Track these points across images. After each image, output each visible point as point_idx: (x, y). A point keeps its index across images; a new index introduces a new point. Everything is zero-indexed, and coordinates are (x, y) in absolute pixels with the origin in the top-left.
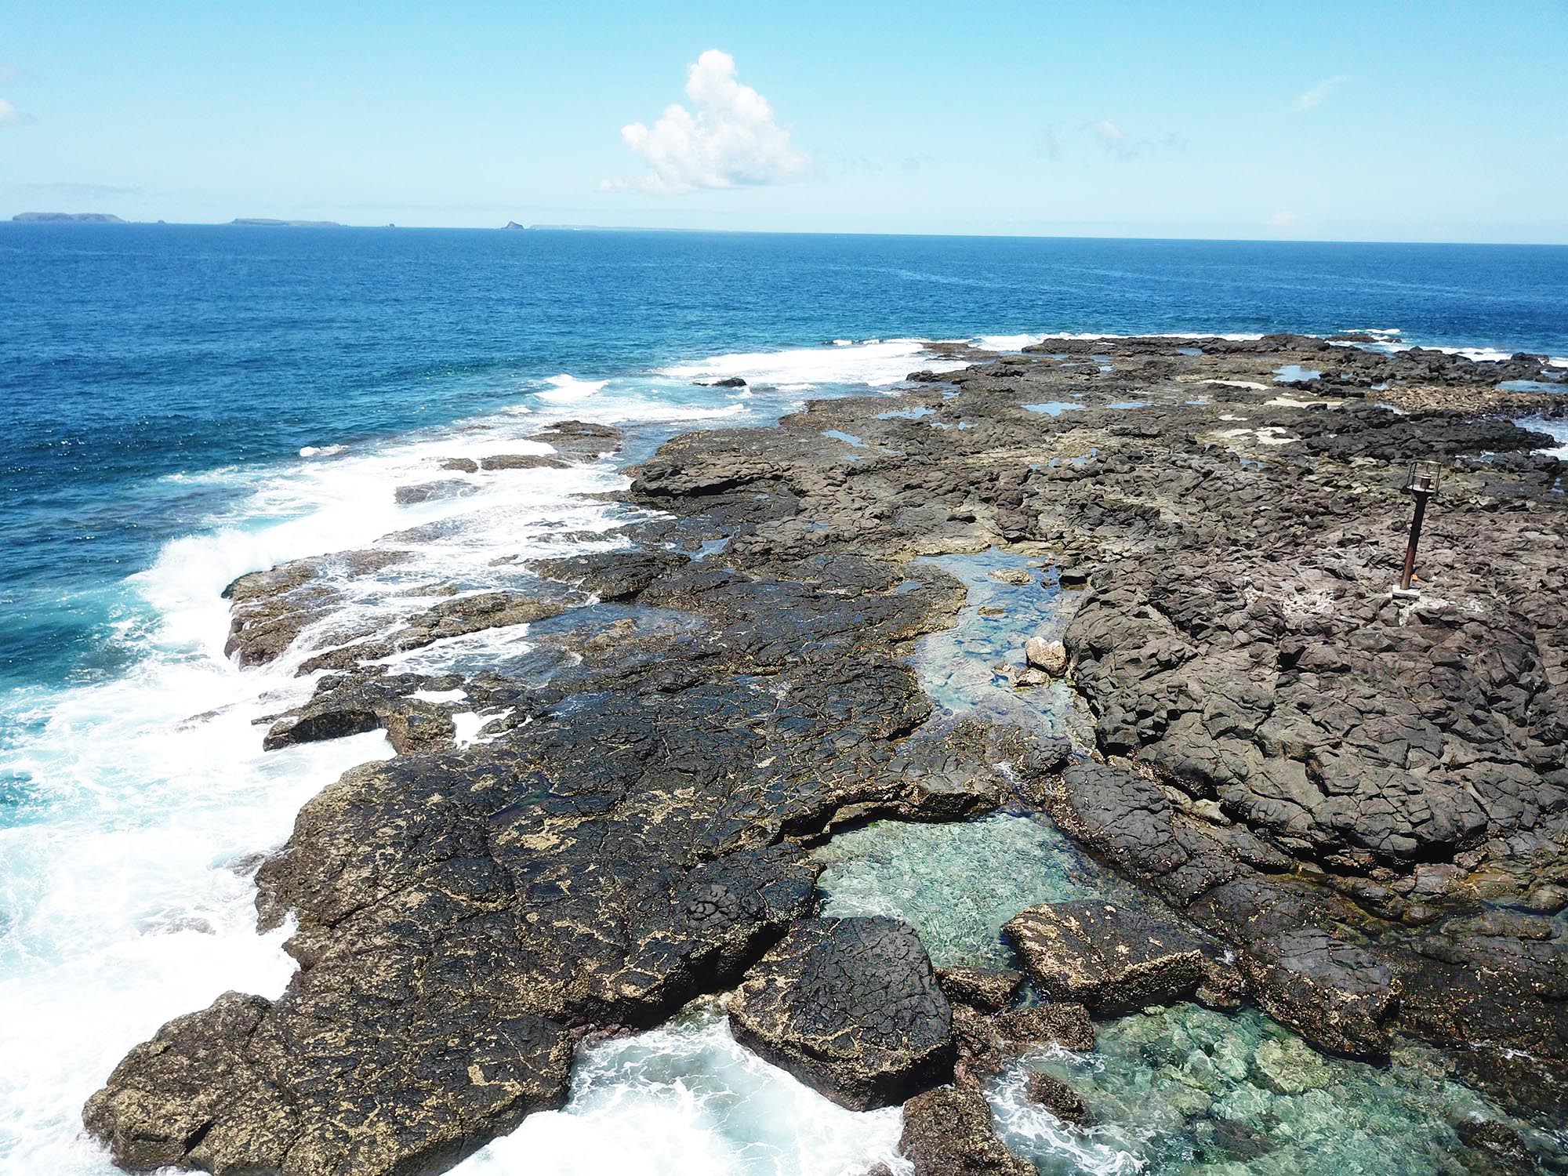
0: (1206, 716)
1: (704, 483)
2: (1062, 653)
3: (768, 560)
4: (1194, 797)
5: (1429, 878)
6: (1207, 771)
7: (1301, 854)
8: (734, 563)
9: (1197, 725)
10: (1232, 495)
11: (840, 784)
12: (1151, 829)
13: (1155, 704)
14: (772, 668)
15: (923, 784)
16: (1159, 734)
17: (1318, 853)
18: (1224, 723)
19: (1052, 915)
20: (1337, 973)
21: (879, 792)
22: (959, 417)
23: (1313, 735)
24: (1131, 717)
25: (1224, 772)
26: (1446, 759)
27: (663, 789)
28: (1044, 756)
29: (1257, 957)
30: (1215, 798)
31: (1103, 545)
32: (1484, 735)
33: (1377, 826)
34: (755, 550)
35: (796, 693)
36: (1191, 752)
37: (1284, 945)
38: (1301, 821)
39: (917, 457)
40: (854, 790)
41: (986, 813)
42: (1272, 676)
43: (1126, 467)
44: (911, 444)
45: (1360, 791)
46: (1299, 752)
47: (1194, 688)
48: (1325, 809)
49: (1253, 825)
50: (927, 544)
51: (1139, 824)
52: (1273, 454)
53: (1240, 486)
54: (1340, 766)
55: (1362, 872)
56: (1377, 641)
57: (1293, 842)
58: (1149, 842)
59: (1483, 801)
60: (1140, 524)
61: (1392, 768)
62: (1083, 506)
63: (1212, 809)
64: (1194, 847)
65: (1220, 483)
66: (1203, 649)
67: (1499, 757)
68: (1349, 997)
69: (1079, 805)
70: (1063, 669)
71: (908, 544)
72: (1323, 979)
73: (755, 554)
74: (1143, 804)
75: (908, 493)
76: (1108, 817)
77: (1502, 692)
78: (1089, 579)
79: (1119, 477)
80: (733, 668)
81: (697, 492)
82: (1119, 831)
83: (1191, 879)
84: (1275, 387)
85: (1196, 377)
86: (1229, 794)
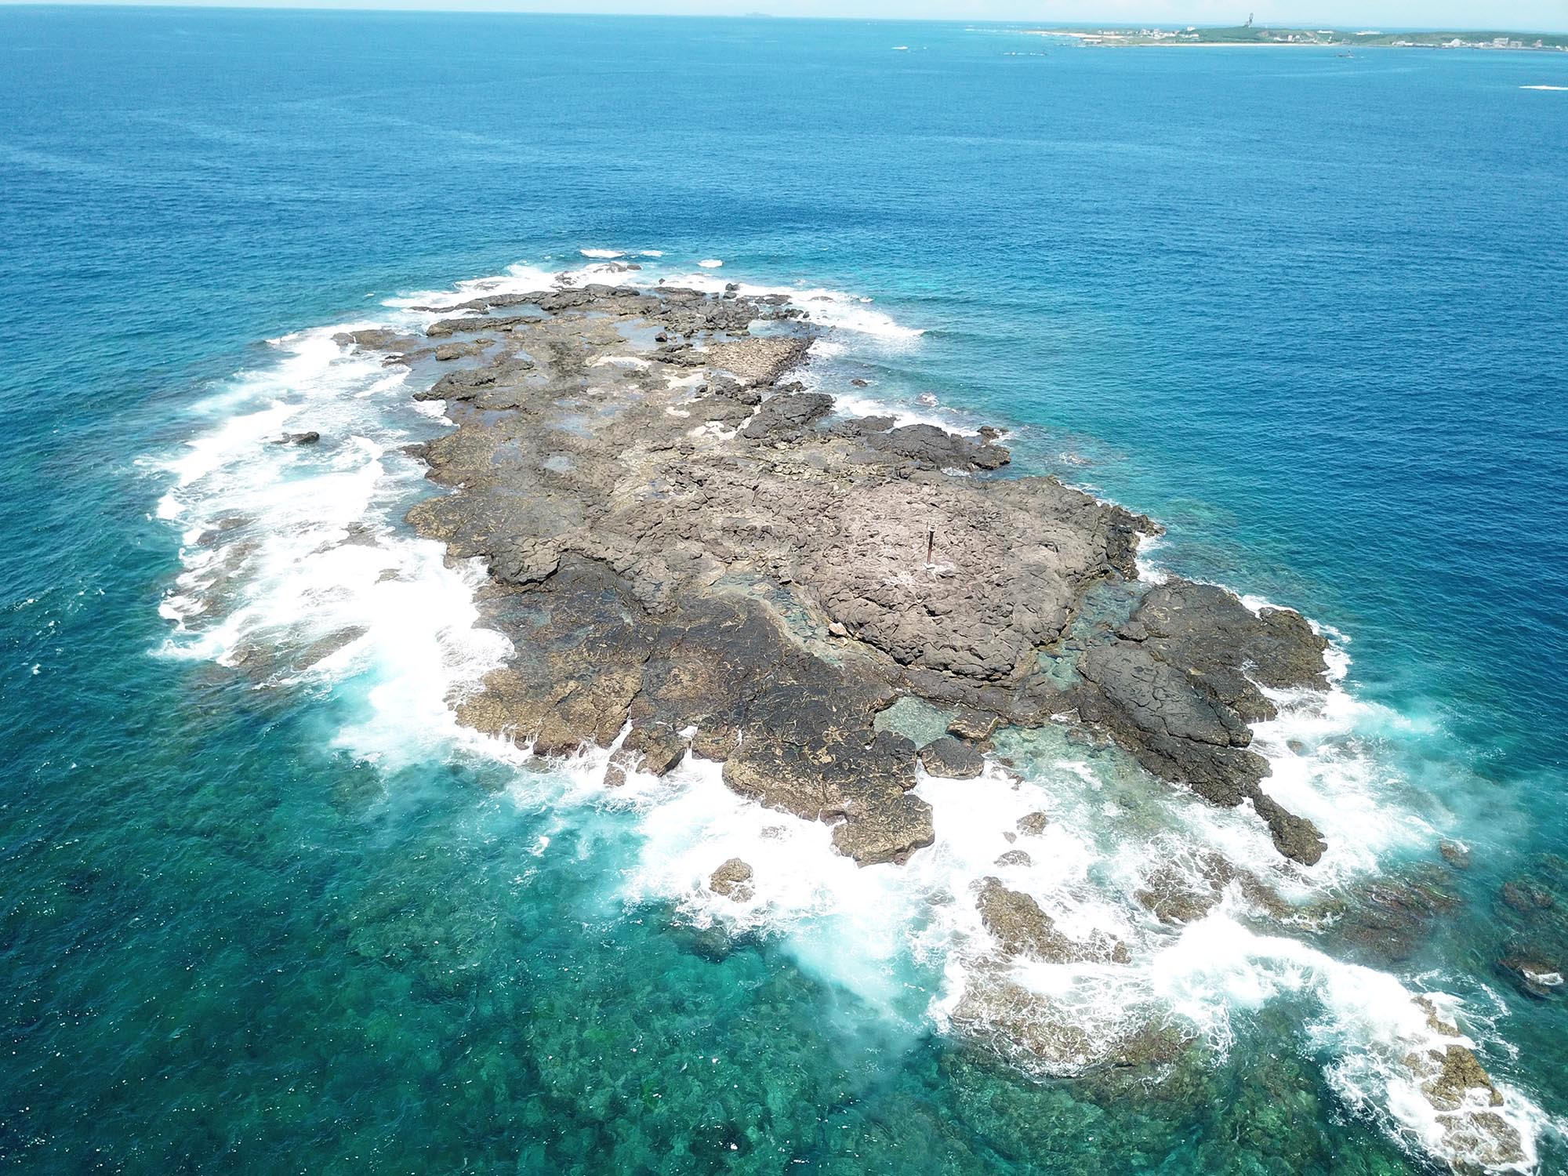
2: (844, 627)
4: (943, 671)
6: (942, 661)
7: (984, 679)
17: (988, 678)
25: (947, 661)
30: (949, 670)
33: (997, 664)
34: (661, 611)
36: (934, 657)
38: (980, 670)
45: (987, 655)
46: (965, 647)
48: (986, 664)
49: (966, 675)
55: (1000, 679)
57: (980, 677)
62: (736, 532)
63: (950, 673)
72: (1024, 712)
73: (663, 613)
74: (942, 680)
78: (793, 581)
81: (548, 576)
84: (650, 363)
85: (593, 358)
86: (955, 667)
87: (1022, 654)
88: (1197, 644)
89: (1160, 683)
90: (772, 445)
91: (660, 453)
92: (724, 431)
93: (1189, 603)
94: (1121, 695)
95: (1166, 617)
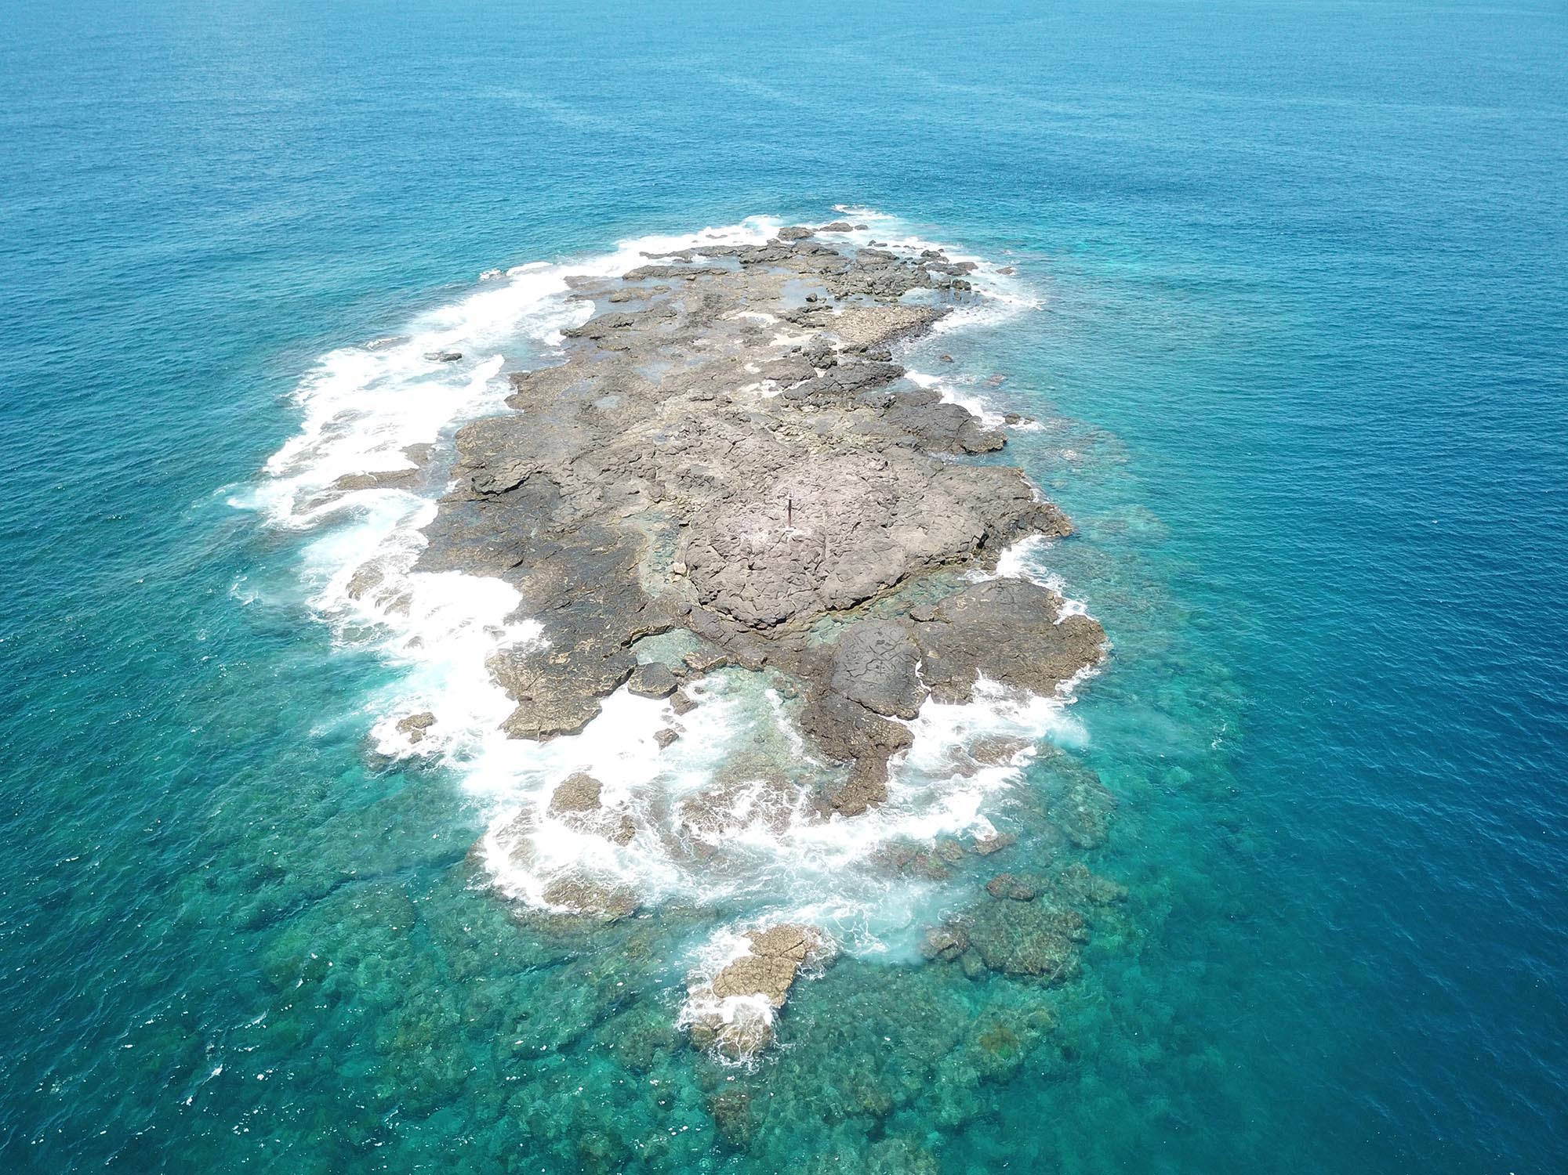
1: (509, 485)
2: (685, 567)
3: (565, 534)
4: (726, 615)
5: (781, 627)
6: (728, 607)
7: (752, 627)
8: (551, 537)
9: (726, 593)
10: (744, 458)
11: (631, 629)
12: (714, 627)
13: (714, 589)
14: (592, 591)
15: (654, 625)
17: (755, 626)
18: (732, 592)
19: (693, 653)
20: (755, 653)
21: (643, 630)
22: (608, 393)
23: (754, 594)
24: (708, 592)
25: (733, 607)
26: (788, 593)
27: (584, 640)
28: (685, 610)
29: (739, 654)
30: (731, 614)
31: (693, 501)
32: (800, 583)
33: (769, 616)
34: (558, 531)
36: (724, 602)
37: (745, 650)
38: (751, 618)
39: (599, 441)
40: (636, 631)
41: (672, 629)
42: (747, 571)
44: (593, 429)
45: (765, 607)
46: (751, 599)
47: (724, 581)
48: (756, 614)
49: (740, 621)
50: (623, 512)
51: (711, 626)
53: (747, 453)
54: (760, 601)
55: (765, 629)
56: (778, 553)
57: (750, 624)
59: (795, 604)
60: (707, 485)
61: (773, 599)
62: (682, 477)
63: (730, 617)
64: (726, 629)
65: (739, 450)
66: (727, 564)
68: (757, 658)
69: (696, 622)
70: (686, 574)
71: (617, 512)
72: (752, 655)
74: (712, 619)
75: (605, 474)
76: (704, 625)
77: (810, 565)
78: (690, 524)
81: (507, 490)
82: (707, 628)
84: (779, 320)
85: (734, 312)
86: (734, 613)
87: (804, 614)
88: (963, 632)
90: (799, 407)
91: (698, 403)
92: (770, 390)
94: (842, 658)
95: (966, 606)
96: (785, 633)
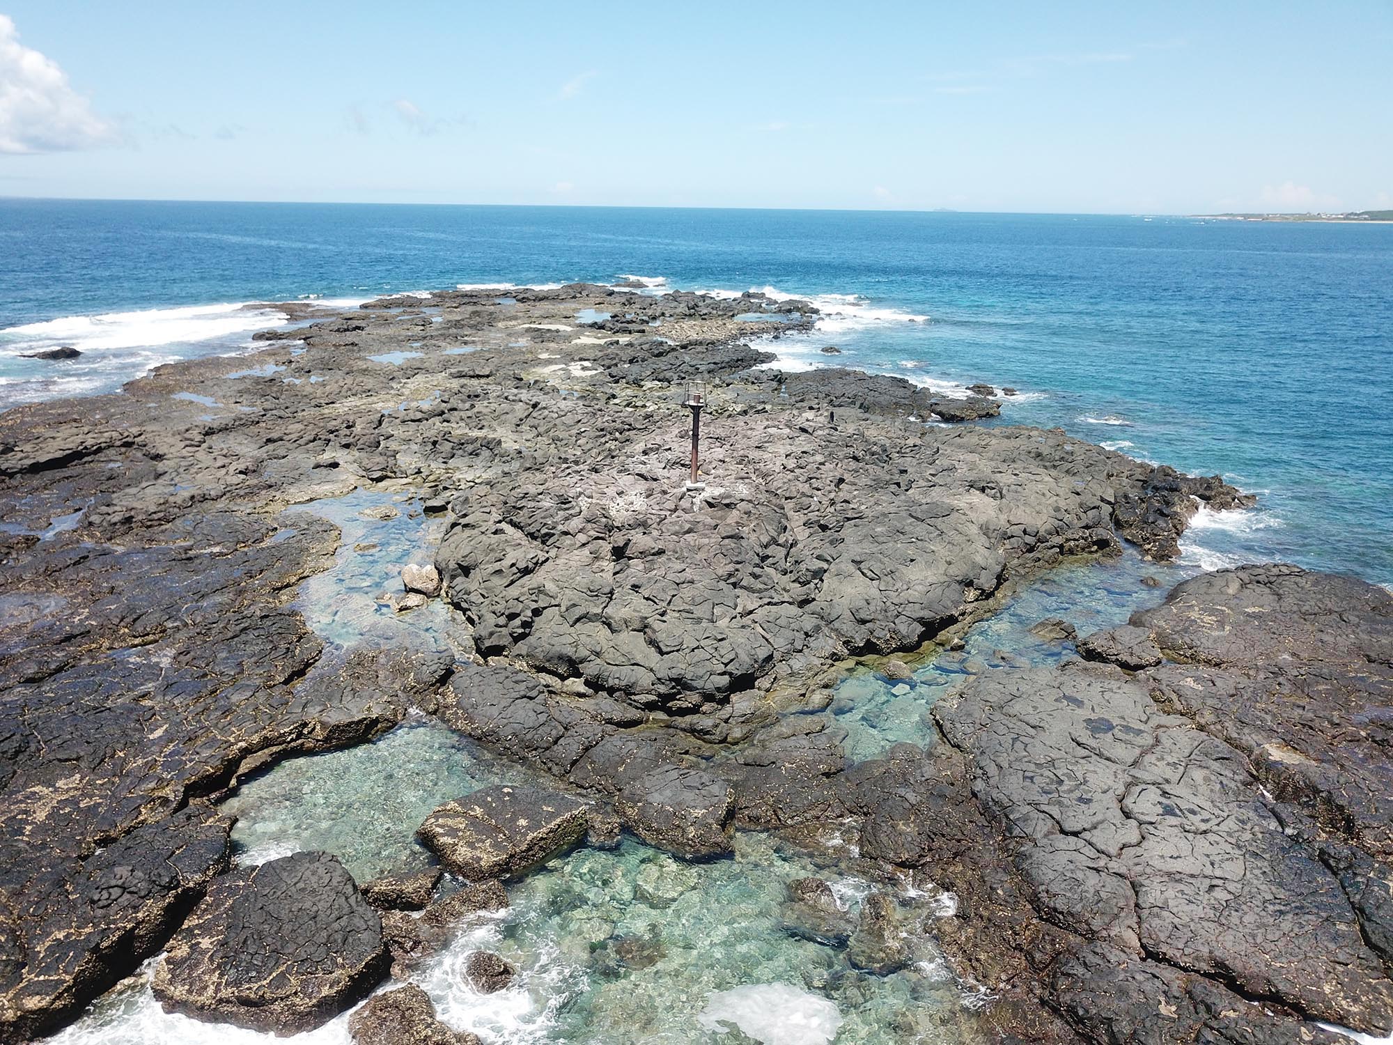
0: (563, 608)
1: (43, 458)
2: (435, 576)
3: (131, 528)
4: (563, 678)
5: (741, 703)
6: (570, 654)
7: (650, 706)
8: (92, 536)
9: (557, 617)
10: (557, 422)
11: (239, 737)
12: (532, 714)
13: (521, 606)
14: (151, 637)
15: (325, 719)
16: (527, 631)
17: (662, 703)
18: (578, 612)
19: (459, 809)
20: (689, 796)
21: (281, 735)
22: (309, 372)
23: (646, 609)
24: (502, 620)
25: (583, 652)
26: (739, 609)
27: (44, 783)
28: (432, 670)
29: (629, 799)
30: (579, 675)
31: (457, 475)
32: (762, 586)
33: (701, 672)
34: (114, 520)
35: (181, 658)
36: (555, 641)
37: (647, 785)
38: (645, 679)
39: (274, 412)
40: (256, 739)
41: (387, 730)
42: (609, 566)
43: (467, 405)
44: (266, 400)
45: (685, 646)
46: (637, 625)
47: (550, 587)
48: (663, 666)
49: (611, 691)
50: (296, 493)
51: (521, 712)
52: (584, 384)
53: (563, 413)
54: (666, 631)
55: (695, 710)
56: (681, 526)
57: (644, 698)
58: (531, 725)
59: (768, 636)
60: (485, 453)
61: (705, 624)
62: (435, 443)
63: (577, 685)
64: (568, 720)
65: (546, 412)
66: (553, 553)
67: (773, 601)
68: (699, 812)
69: (469, 706)
70: (438, 589)
71: (278, 494)
72: (679, 804)
73: (115, 524)
74: (522, 693)
75: (271, 446)
76: (495, 711)
77: (769, 552)
78: (450, 506)
79: (462, 413)
80: (106, 644)
81: (36, 468)
82: (506, 721)
83: (570, 748)
84: (579, 328)
85: (514, 322)
86: (589, 669)
87: (797, 663)
88: (1300, 685)
89: (1155, 769)
91: (465, 380)
92: (584, 369)
93: (1289, 601)
94: (1013, 788)
95: (1221, 624)
96: (762, 720)
